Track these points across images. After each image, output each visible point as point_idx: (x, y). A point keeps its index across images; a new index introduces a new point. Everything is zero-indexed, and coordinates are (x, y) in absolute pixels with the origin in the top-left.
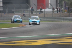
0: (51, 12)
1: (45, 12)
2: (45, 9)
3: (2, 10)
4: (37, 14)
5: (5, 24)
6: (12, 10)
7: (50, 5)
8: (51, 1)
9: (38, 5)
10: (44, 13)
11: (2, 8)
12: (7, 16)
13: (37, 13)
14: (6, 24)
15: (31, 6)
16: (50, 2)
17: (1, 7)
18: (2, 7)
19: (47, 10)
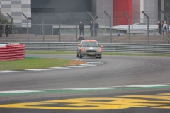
0: (146, 32)
1: (131, 32)
2: (131, 24)
3: (30, 26)
4: (111, 36)
5: (36, 59)
6: (54, 27)
7: (142, 15)
8: (145, 7)
9: (114, 16)
10: (130, 34)
11: (30, 21)
12: (41, 41)
13: (113, 34)
14: (39, 59)
15: (97, 18)
16: (142, 8)
17: (28, 19)
18: (31, 18)
19: (135, 27)
